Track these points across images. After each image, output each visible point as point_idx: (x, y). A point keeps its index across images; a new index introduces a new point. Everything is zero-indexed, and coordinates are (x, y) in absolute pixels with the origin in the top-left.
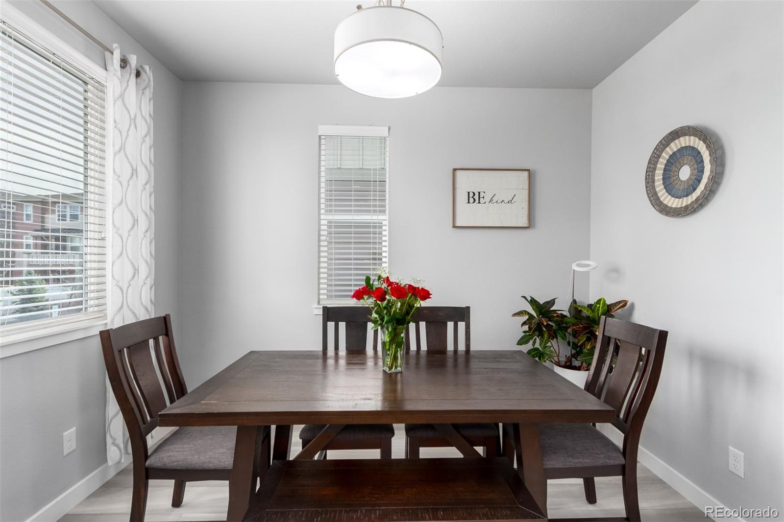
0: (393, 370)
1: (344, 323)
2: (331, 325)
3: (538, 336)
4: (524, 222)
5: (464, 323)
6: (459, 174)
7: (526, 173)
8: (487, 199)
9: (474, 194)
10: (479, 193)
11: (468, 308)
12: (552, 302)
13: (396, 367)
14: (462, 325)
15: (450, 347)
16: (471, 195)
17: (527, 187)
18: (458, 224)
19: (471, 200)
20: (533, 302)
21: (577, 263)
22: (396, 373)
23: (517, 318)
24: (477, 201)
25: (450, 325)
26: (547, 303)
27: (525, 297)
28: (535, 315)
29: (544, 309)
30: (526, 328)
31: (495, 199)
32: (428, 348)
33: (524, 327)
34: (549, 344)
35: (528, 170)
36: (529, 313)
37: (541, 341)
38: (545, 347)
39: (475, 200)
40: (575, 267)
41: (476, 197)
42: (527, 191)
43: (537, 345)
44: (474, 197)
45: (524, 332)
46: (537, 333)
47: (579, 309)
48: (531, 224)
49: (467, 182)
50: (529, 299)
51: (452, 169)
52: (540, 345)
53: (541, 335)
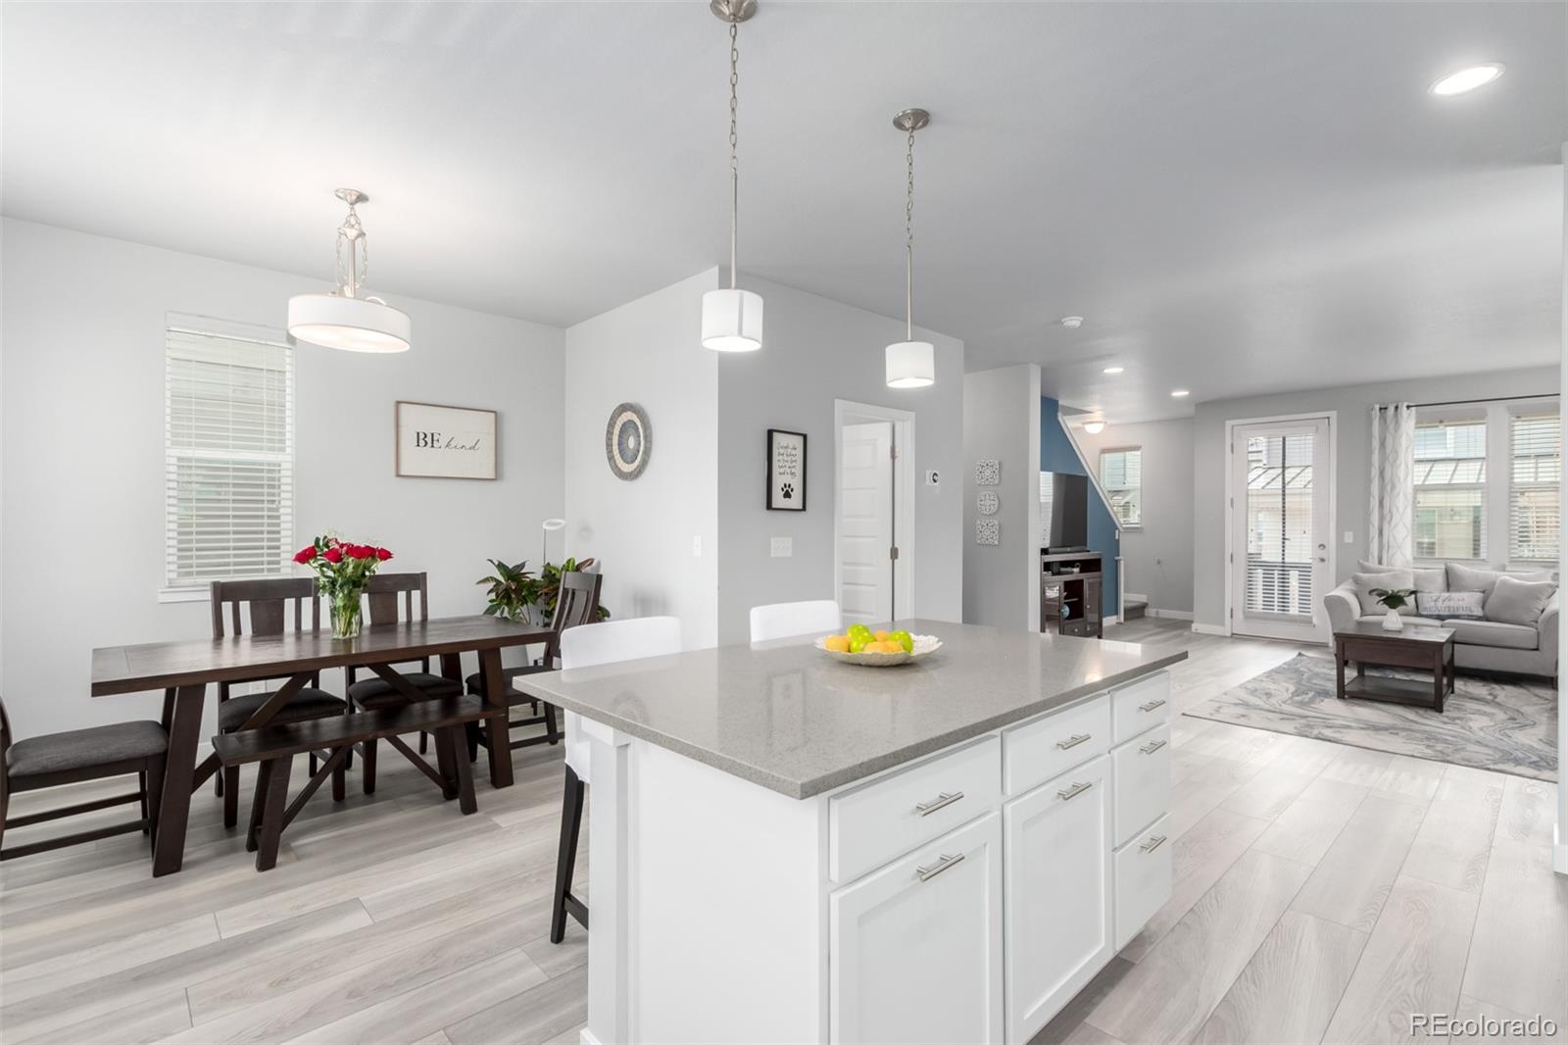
0: (348, 635)
1: (248, 602)
2: (227, 607)
3: (507, 604)
4: (491, 474)
5: (418, 592)
6: (403, 407)
7: (493, 415)
8: (443, 442)
9: (426, 436)
10: (433, 435)
11: (424, 574)
12: (523, 565)
13: (351, 633)
14: (416, 595)
15: (402, 617)
16: (422, 436)
17: (493, 431)
18: (402, 473)
19: (422, 443)
20: (501, 566)
21: (548, 521)
22: (350, 639)
23: (482, 585)
24: (430, 444)
25: (401, 595)
26: (517, 566)
27: (491, 561)
28: (503, 580)
29: (514, 574)
30: (493, 596)
31: (453, 444)
32: (372, 621)
33: (490, 595)
34: (518, 611)
35: (495, 412)
36: (496, 580)
37: (510, 609)
38: (514, 615)
39: (426, 443)
40: (545, 527)
41: (429, 439)
42: (493, 438)
43: (506, 614)
44: (425, 440)
45: (491, 601)
46: (505, 601)
47: (553, 572)
48: (498, 476)
49: (414, 420)
50: (496, 563)
51: (394, 401)
52: (509, 613)
53: (509, 603)
